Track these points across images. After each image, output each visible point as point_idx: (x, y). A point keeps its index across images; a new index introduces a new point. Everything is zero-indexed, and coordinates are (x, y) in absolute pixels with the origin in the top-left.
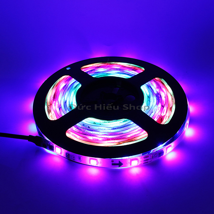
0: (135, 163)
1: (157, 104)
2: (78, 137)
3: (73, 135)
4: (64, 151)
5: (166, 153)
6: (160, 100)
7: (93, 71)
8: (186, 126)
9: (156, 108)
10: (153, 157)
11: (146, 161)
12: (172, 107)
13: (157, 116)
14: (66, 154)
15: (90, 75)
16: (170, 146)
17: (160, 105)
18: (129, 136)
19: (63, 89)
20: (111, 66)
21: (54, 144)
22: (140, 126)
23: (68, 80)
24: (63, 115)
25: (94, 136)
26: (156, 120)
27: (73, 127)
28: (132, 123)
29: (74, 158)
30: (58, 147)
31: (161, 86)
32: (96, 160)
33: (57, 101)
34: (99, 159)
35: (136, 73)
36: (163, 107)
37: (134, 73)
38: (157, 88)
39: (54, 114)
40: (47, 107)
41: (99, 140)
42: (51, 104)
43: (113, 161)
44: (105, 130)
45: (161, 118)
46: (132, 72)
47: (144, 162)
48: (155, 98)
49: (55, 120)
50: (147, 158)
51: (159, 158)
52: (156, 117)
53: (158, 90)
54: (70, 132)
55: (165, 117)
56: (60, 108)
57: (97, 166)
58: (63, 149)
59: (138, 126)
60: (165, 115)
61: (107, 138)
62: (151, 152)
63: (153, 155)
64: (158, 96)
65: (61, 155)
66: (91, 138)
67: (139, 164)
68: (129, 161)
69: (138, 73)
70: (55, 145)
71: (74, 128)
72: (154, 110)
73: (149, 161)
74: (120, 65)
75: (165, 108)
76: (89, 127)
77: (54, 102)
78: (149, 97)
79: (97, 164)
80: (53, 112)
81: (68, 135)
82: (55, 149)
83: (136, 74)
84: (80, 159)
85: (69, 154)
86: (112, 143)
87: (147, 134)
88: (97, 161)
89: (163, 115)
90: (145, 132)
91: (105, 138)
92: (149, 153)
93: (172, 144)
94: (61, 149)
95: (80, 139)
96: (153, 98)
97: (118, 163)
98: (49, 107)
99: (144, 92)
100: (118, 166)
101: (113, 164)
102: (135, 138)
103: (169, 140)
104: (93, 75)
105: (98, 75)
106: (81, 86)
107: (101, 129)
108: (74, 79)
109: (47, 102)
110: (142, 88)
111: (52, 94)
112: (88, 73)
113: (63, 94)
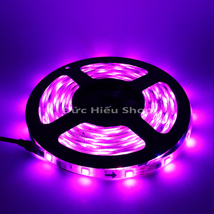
0: (130, 175)
1: (158, 111)
2: (71, 143)
3: (66, 141)
4: (54, 158)
5: (164, 164)
6: (162, 107)
7: (94, 72)
8: (188, 136)
9: (156, 115)
10: (149, 168)
11: (142, 173)
12: (174, 115)
14: (57, 161)
15: (89, 75)
16: (169, 157)
17: (161, 113)
18: (125, 145)
19: (60, 90)
20: (113, 68)
21: (44, 150)
22: (138, 134)
23: (66, 80)
24: (57, 118)
25: (88, 143)
26: (155, 128)
27: (67, 132)
28: (130, 130)
29: (64, 165)
30: (49, 154)
32: (88, 169)
33: (52, 102)
34: (91, 169)
36: (164, 114)
38: (160, 93)
39: (48, 117)
40: (41, 108)
41: (93, 148)
42: (45, 106)
43: (106, 172)
44: (100, 137)
45: (162, 127)
46: (135, 75)
47: (139, 174)
48: (156, 104)
49: (48, 123)
50: (143, 170)
51: (157, 170)
52: (156, 125)
53: (160, 96)
54: (63, 137)
55: (166, 125)
56: (54, 110)
57: (89, 176)
58: (54, 156)
59: (135, 135)
60: (165, 123)
61: (102, 146)
62: (147, 164)
63: (149, 167)
64: (160, 102)
65: (51, 162)
66: (84, 145)
67: (134, 176)
68: (124, 172)
69: (140, 76)
70: (45, 152)
71: (67, 134)
72: (154, 117)
73: (145, 173)
74: (122, 66)
75: (167, 116)
76: (83, 134)
77: (49, 104)
78: (150, 103)
79: (89, 174)
80: (46, 115)
81: (60, 140)
82: (46, 155)
83: (138, 77)
84: (72, 168)
85: (60, 162)
86: (106, 151)
87: (144, 144)
88: (89, 171)
89: (163, 123)
90: (142, 141)
91: (99, 146)
92: (145, 164)
93: (171, 156)
94: (52, 156)
95: (72, 146)
96: (154, 104)
97: (112, 174)
98: (43, 109)
99: (145, 96)
100: (112, 177)
101: (106, 175)
102: (131, 147)
103: (168, 151)
104: (92, 76)
105: (98, 77)
106: (79, 87)
107: (95, 135)
108: (72, 80)
109: (41, 104)
110: (143, 92)
111: (47, 95)
112: (88, 74)
113: (59, 95)
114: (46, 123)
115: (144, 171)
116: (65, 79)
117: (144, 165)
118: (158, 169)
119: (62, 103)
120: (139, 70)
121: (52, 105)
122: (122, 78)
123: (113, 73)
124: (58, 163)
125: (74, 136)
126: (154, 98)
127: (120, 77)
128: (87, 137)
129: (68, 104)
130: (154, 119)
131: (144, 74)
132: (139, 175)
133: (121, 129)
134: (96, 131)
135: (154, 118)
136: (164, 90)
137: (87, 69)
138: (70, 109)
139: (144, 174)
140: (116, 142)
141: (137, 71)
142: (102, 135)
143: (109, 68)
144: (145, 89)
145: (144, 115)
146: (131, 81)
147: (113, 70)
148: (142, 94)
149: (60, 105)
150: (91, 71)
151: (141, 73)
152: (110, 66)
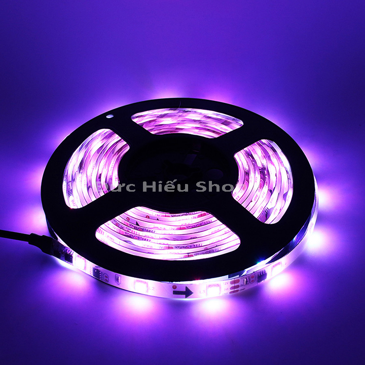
1: (261, 186)
2: (117, 240)
3: (108, 236)
4: (89, 264)
5: (271, 275)
6: (267, 180)
7: (154, 122)
8: (310, 229)
9: (258, 193)
10: (247, 281)
11: (235, 290)
12: (287, 193)
13: (259, 208)
14: (94, 269)
15: (147, 129)
16: (279, 264)
17: (266, 189)
18: (207, 243)
19: (98, 153)
20: (186, 116)
21: (73, 251)
22: (228, 226)
23: (107, 137)
24: (94, 199)
25: (145, 240)
26: (256, 215)
28: (214, 219)
29: (106, 277)
30: (81, 258)
31: (270, 155)
32: (145, 283)
33: (85, 173)
34: (151, 283)
35: (228, 130)
36: (271, 192)
37: (225, 129)
38: (264, 157)
40: (67, 183)
41: (153, 248)
42: (73, 180)
43: (174, 287)
44: (164, 229)
45: (267, 214)
46: (221, 128)
47: (231, 291)
48: (258, 176)
49: (79, 208)
50: (236, 284)
51: (259, 283)
52: (258, 210)
53: (264, 162)
54: (103, 231)
55: (274, 210)
56: (89, 186)
57: (146, 294)
58: (89, 261)
59: (224, 226)
60: (273, 207)
61: (168, 244)
62: (243, 274)
63: (246, 279)
64: (264, 172)
65: (84, 271)
66: (139, 243)
67: (221, 295)
68: (204, 288)
69: (232, 130)
70: (74, 254)
71: (110, 224)
72: (254, 197)
73: (239, 289)
74: (201, 114)
75: (275, 194)
76: (137, 224)
77: (80, 176)
78: (247, 174)
79: (147, 291)
80: (76, 194)
81: (98, 236)
82: (75, 260)
83: (227, 132)
84: (118, 281)
85: (98, 271)
86: (175, 253)
87: (239, 241)
88: (147, 286)
89: (269, 207)
90: (235, 236)
91: (164, 244)
92: (240, 275)
93: (283, 260)
94: (85, 261)
95: (119, 245)
96: (255, 176)
97: (184, 290)
98: (70, 184)
99: (240, 164)
100: (185, 296)
101: (175, 293)
102: (217, 246)
103: (278, 253)
104: (151, 130)
105: (161, 131)
106: (129, 148)
107: (157, 228)
108: (117, 136)
109: (67, 175)
110: (236, 156)
111: (77, 160)
112: (144, 127)
113: (97, 161)
114: (75, 207)
115: (238, 287)
116: (107, 135)
117: (238, 276)
118: (261, 283)
119: (101, 174)
120: (228, 121)
121: (84, 178)
122: (201, 133)
123: (185, 125)
124: (96, 273)
125: (122, 228)
126: (254, 166)
127: (197, 131)
128: (143, 230)
129: (112, 176)
130: (255, 200)
131: (238, 127)
132: (230, 293)
133: (199, 216)
134: (158, 220)
135: (253, 199)
136: (271, 153)
137: (143, 118)
138: (115, 184)
139: (238, 291)
140: (191, 238)
141: (226, 121)
142: (167, 227)
143: (180, 116)
144: (239, 150)
145: (238, 193)
146: (215, 139)
147: (185, 121)
148: (234, 160)
149: (99, 178)
150: (150, 122)
151: (232, 124)
152: (180, 114)
